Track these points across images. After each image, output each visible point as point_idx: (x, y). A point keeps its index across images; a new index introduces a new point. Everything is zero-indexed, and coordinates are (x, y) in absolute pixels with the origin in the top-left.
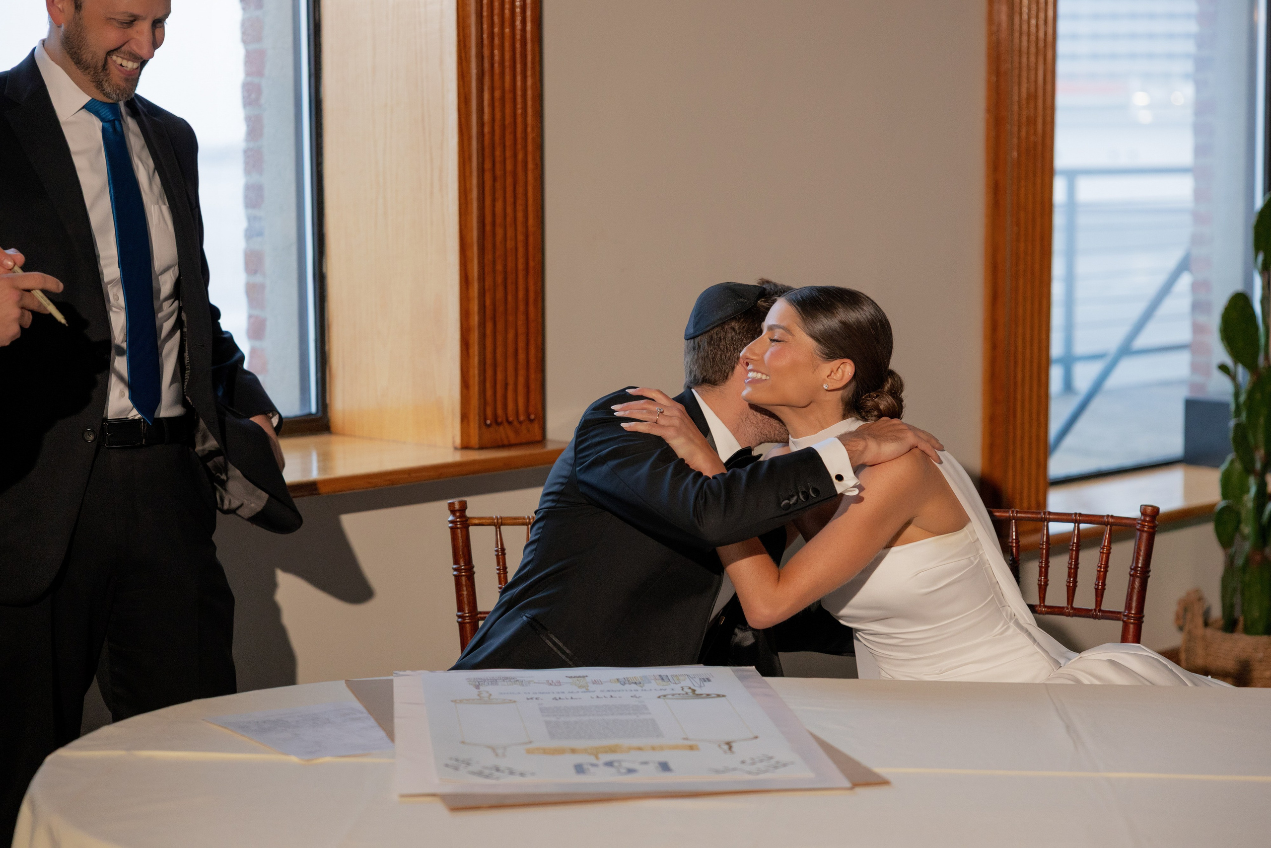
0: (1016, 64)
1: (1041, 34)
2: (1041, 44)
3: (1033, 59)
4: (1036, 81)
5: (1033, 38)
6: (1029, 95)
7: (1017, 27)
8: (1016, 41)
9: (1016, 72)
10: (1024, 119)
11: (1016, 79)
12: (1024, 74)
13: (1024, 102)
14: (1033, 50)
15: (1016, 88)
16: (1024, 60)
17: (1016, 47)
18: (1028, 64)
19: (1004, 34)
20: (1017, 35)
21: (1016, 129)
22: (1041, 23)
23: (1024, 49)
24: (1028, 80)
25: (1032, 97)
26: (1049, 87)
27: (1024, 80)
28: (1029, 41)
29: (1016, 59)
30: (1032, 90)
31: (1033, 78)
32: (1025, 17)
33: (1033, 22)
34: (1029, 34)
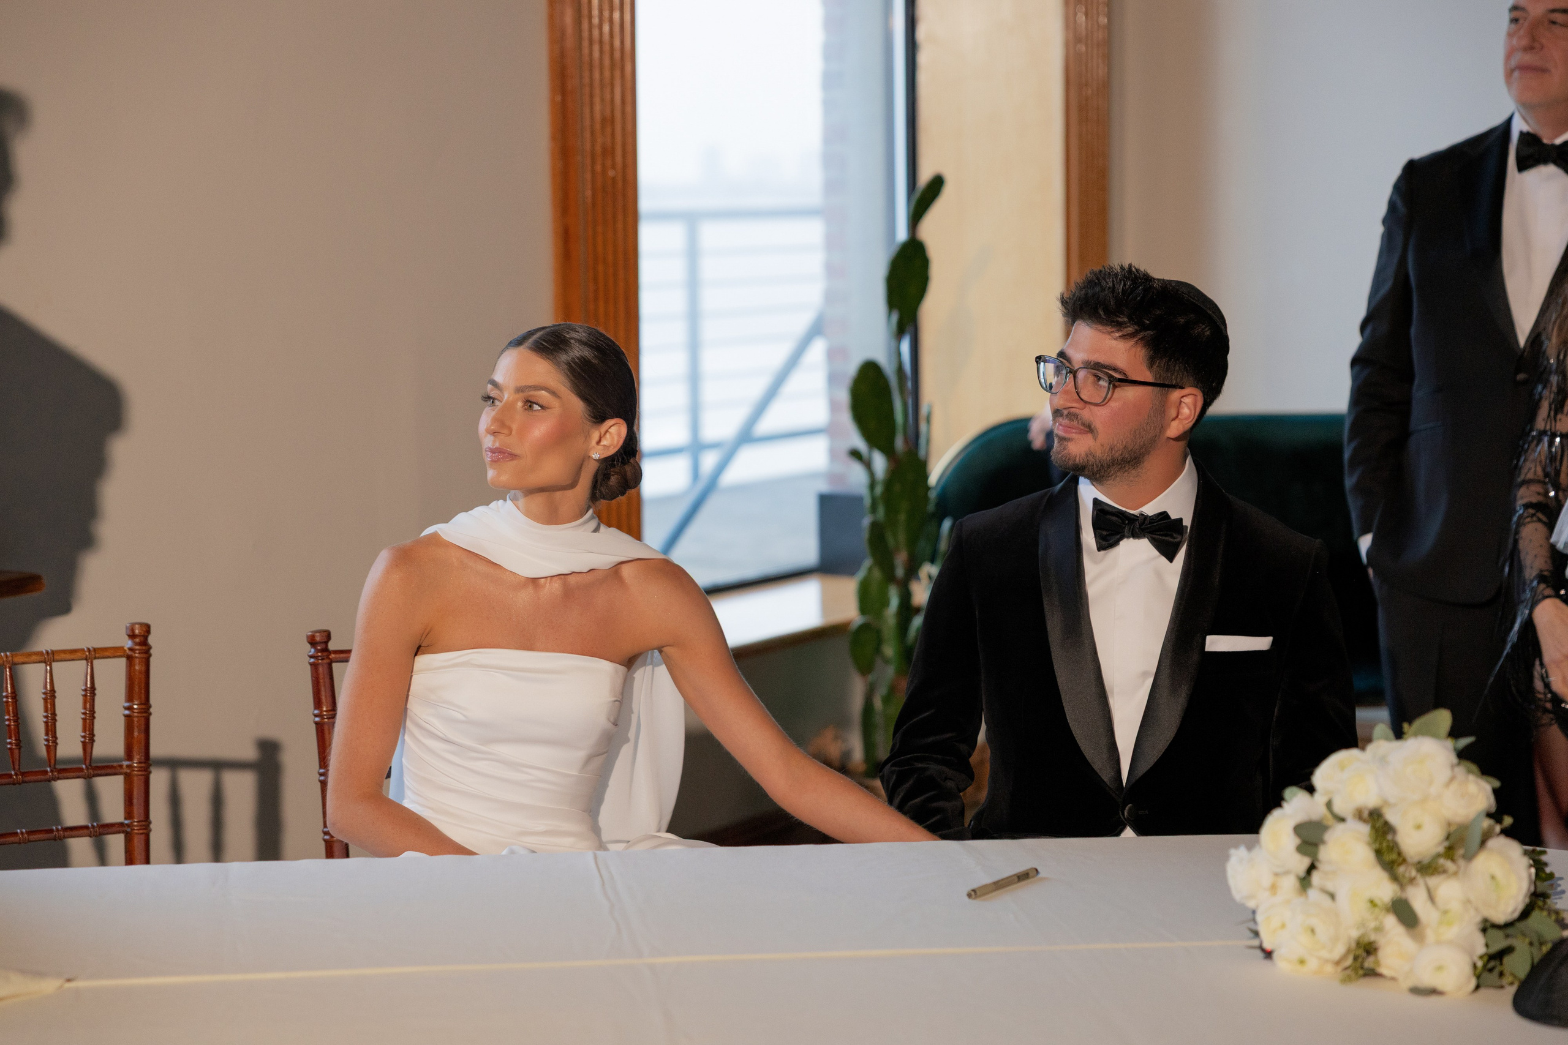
0: (586, 80)
1: (617, 43)
2: (617, 55)
3: (607, 74)
4: (612, 100)
5: (607, 48)
6: (604, 120)
7: (586, 34)
8: (586, 51)
9: (587, 90)
10: (598, 149)
11: (587, 99)
12: (597, 91)
13: (598, 127)
14: (607, 62)
15: (587, 111)
16: (597, 75)
17: (586, 58)
18: (601, 80)
19: (570, 42)
20: (586, 43)
21: (588, 161)
22: (617, 29)
23: (596, 62)
24: (602, 100)
25: (608, 121)
26: (629, 109)
27: (597, 100)
28: (601, 51)
29: (586, 74)
30: (608, 112)
31: (608, 97)
32: (596, 21)
33: (606, 28)
34: (601, 42)
